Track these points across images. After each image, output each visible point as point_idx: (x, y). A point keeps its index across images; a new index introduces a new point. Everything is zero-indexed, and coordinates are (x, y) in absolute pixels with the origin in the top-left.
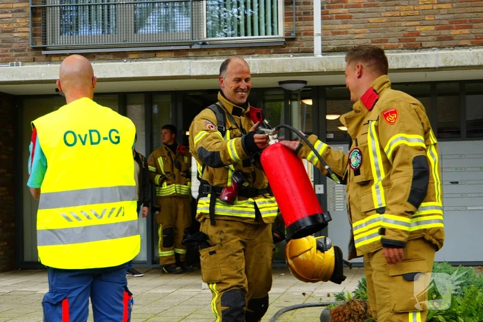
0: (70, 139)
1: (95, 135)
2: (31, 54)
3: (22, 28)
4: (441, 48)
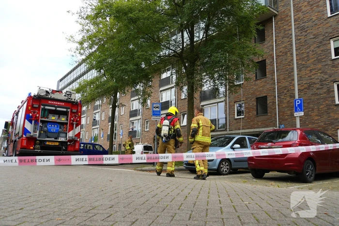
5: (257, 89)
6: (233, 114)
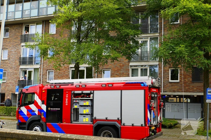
4: (178, 92)
6: (168, 77)
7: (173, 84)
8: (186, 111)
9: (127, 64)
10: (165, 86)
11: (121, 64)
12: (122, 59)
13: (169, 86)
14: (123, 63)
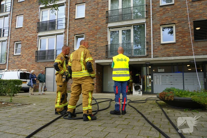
0: (118, 60)
1: (122, 60)
2: (106, 58)
3: (104, 54)
4: (174, 56)
5: (194, 11)
6: (159, 38)
7: (166, 46)
8: (183, 83)
9: (105, 25)
10: (156, 49)
11: (98, 27)
12: (98, 20)
13: (161, 49)
14: (100, 25)
